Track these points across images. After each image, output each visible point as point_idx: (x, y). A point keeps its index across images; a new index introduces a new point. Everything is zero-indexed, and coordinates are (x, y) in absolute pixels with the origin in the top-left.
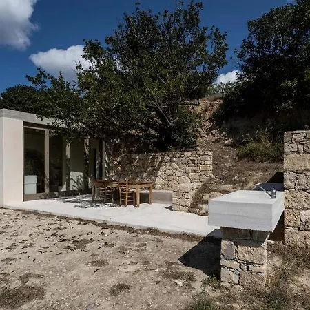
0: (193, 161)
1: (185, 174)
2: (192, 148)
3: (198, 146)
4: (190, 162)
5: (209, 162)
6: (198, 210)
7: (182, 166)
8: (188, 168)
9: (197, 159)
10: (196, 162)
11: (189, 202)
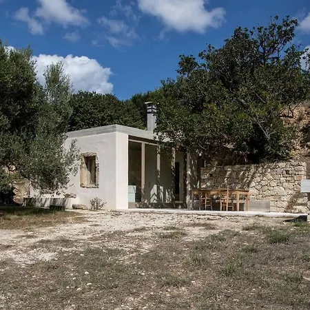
0: (287, 172)
1: (280, 184)
2: (286, 160)
3: (292, 158)
4: (285, 172)
5: (303, 173)
6: (293, 211)
7: (277, 177)
8: (282, 179)
9: (291, 170)
10: (290, 172)
11: (285, 204)
